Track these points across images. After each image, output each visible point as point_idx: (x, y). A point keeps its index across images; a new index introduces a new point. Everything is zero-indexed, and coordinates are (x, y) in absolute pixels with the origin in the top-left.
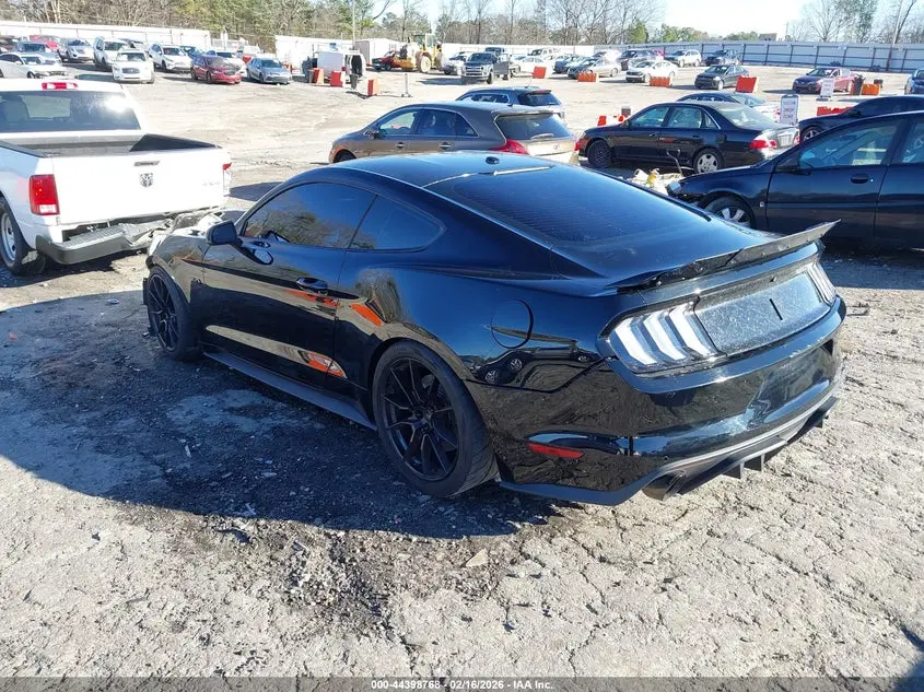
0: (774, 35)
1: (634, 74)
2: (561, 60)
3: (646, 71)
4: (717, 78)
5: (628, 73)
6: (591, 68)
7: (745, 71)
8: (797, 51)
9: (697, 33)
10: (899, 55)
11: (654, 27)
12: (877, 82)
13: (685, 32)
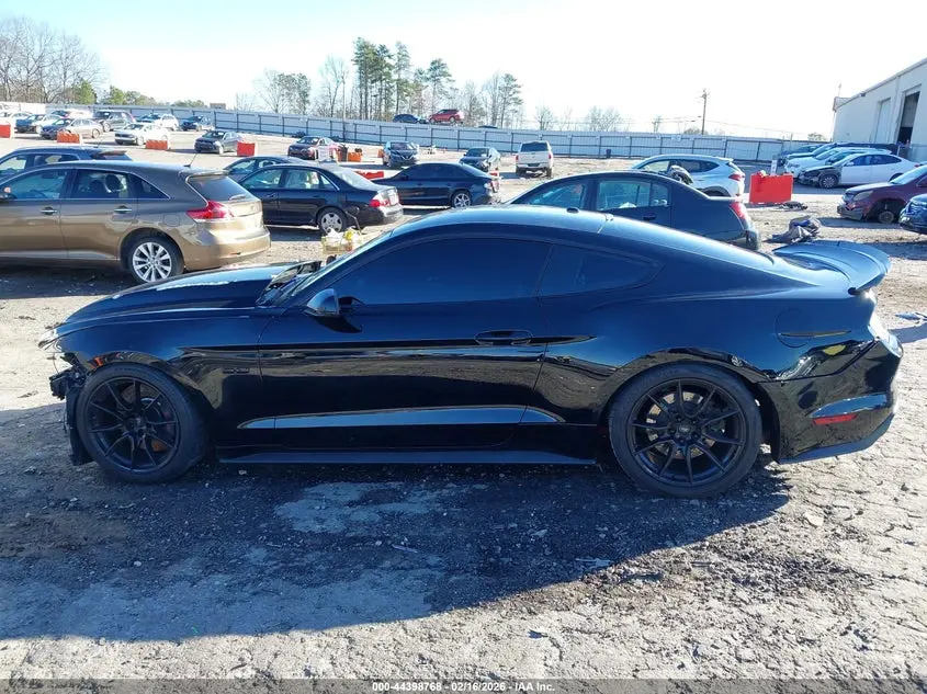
0: (224, 105)
1: (124, 136)
2: (23, 118)
3: (136, 133)
4: (218, 143)
5: (117, 135)
6: (68, 128)
7: (239, 137)
8: (264, 120)
9: (143, 98)
10: (350, 128)
11: (102, 89)
12: (357, 150)
13: (130, 95)
